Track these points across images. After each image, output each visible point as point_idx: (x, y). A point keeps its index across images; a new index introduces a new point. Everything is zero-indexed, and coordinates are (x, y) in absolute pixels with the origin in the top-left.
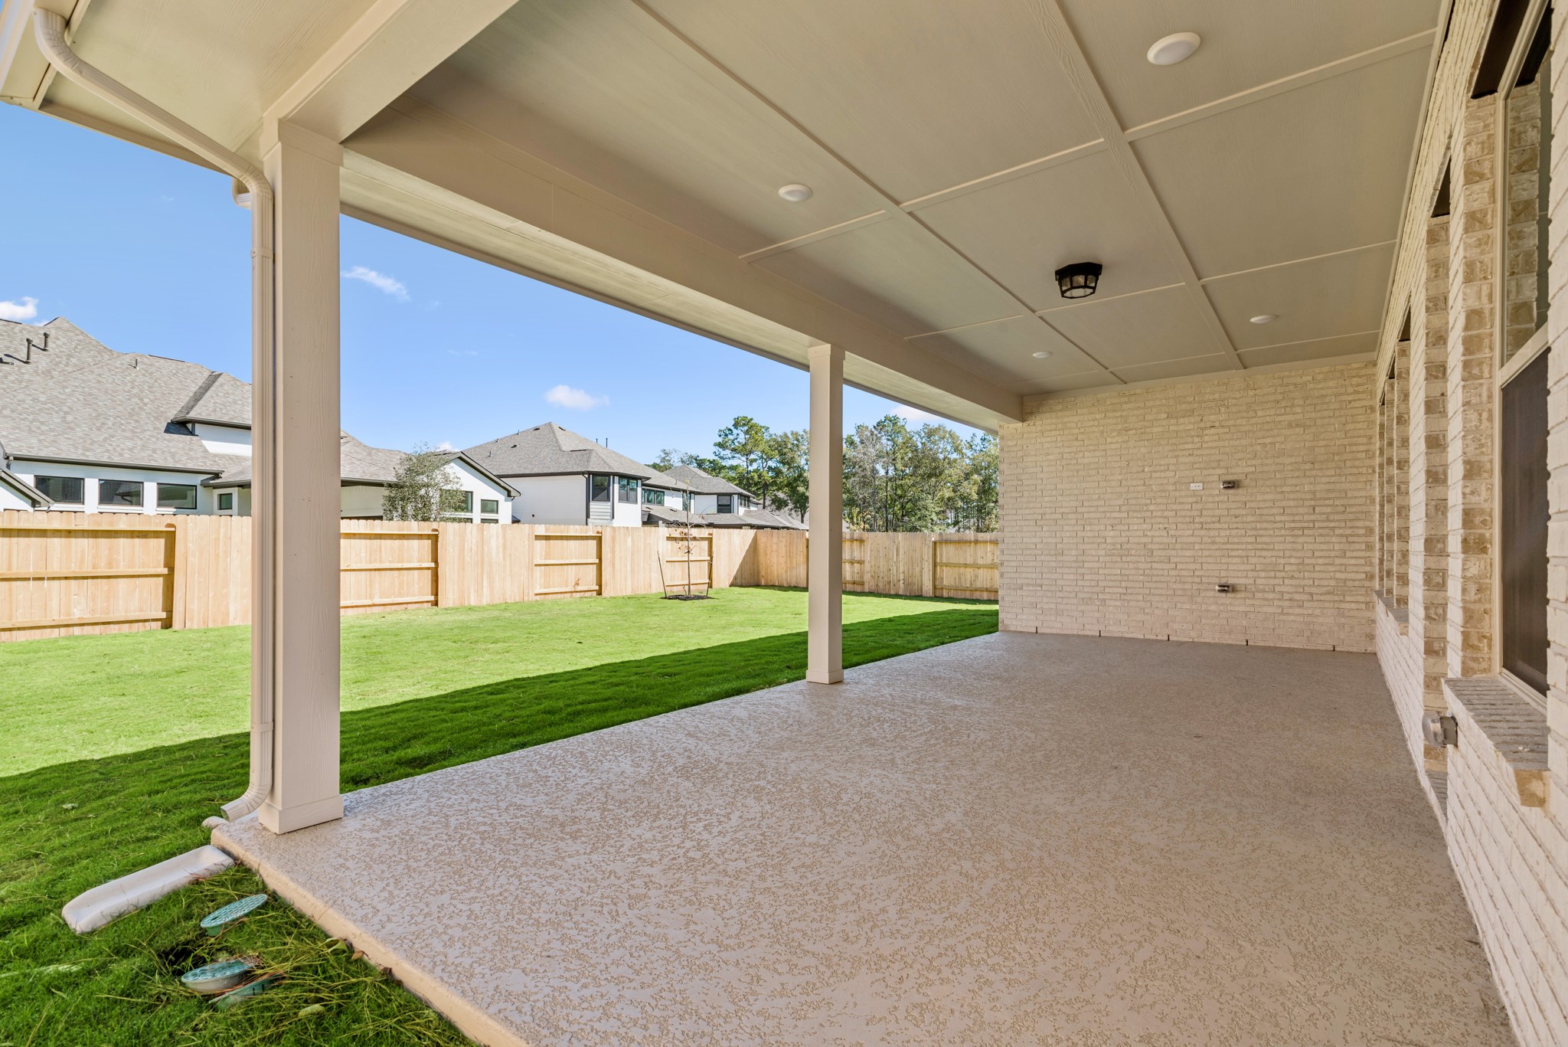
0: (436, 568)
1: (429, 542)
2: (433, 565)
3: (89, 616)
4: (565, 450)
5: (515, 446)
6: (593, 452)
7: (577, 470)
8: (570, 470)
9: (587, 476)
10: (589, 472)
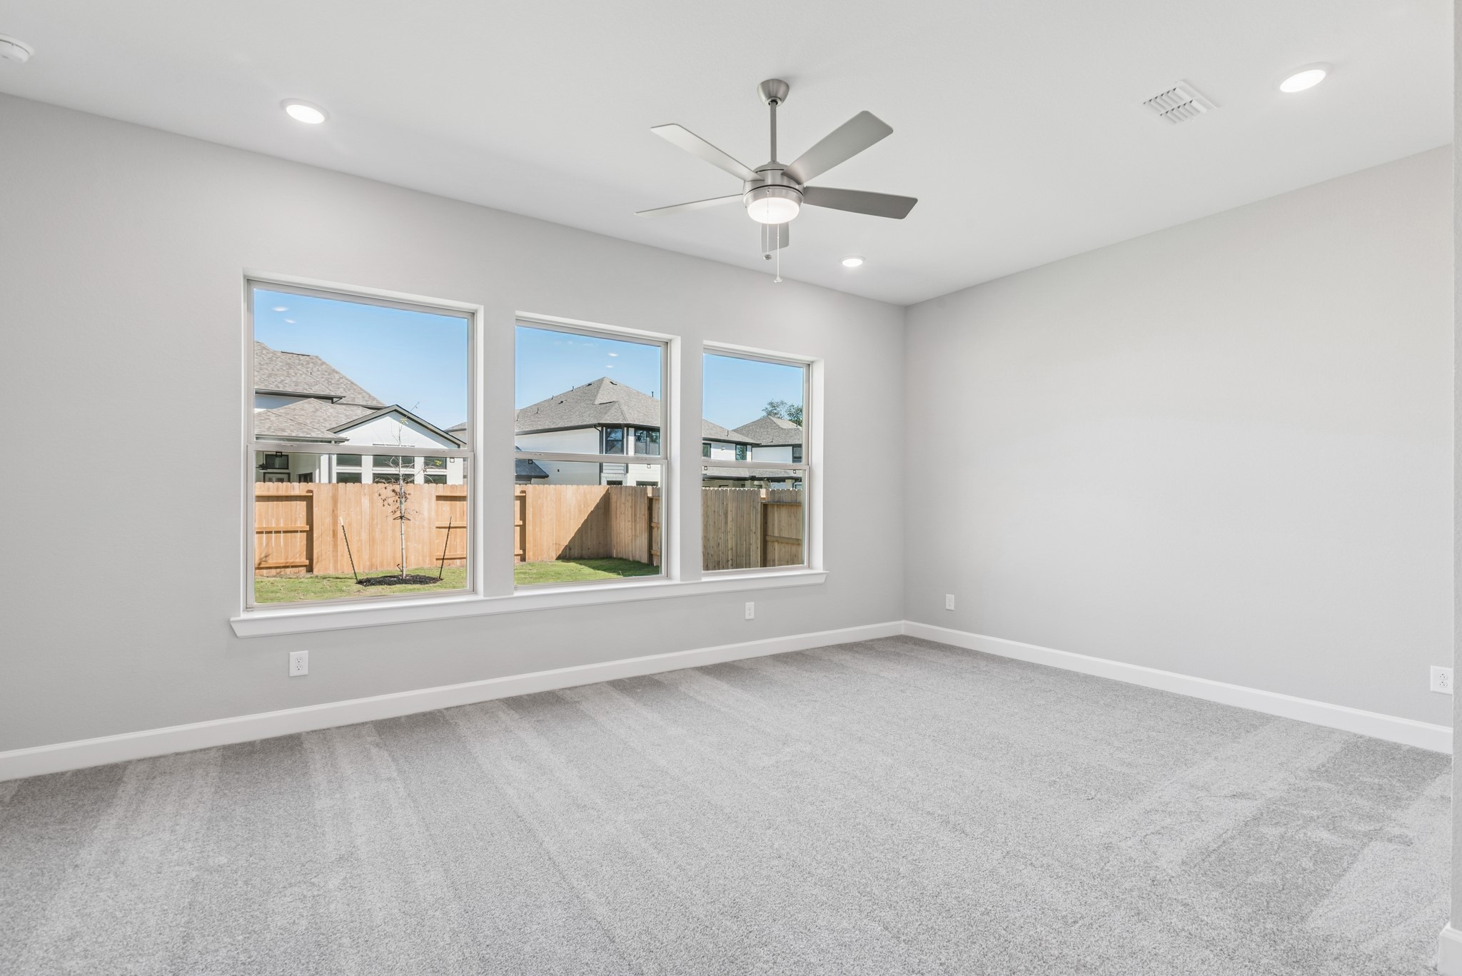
4: (597, 402)
5: (562, 402)
6: (617, 404)
7: (591, 423)
8: (585, 423)
9: (600, 428)
10: (600, 425)
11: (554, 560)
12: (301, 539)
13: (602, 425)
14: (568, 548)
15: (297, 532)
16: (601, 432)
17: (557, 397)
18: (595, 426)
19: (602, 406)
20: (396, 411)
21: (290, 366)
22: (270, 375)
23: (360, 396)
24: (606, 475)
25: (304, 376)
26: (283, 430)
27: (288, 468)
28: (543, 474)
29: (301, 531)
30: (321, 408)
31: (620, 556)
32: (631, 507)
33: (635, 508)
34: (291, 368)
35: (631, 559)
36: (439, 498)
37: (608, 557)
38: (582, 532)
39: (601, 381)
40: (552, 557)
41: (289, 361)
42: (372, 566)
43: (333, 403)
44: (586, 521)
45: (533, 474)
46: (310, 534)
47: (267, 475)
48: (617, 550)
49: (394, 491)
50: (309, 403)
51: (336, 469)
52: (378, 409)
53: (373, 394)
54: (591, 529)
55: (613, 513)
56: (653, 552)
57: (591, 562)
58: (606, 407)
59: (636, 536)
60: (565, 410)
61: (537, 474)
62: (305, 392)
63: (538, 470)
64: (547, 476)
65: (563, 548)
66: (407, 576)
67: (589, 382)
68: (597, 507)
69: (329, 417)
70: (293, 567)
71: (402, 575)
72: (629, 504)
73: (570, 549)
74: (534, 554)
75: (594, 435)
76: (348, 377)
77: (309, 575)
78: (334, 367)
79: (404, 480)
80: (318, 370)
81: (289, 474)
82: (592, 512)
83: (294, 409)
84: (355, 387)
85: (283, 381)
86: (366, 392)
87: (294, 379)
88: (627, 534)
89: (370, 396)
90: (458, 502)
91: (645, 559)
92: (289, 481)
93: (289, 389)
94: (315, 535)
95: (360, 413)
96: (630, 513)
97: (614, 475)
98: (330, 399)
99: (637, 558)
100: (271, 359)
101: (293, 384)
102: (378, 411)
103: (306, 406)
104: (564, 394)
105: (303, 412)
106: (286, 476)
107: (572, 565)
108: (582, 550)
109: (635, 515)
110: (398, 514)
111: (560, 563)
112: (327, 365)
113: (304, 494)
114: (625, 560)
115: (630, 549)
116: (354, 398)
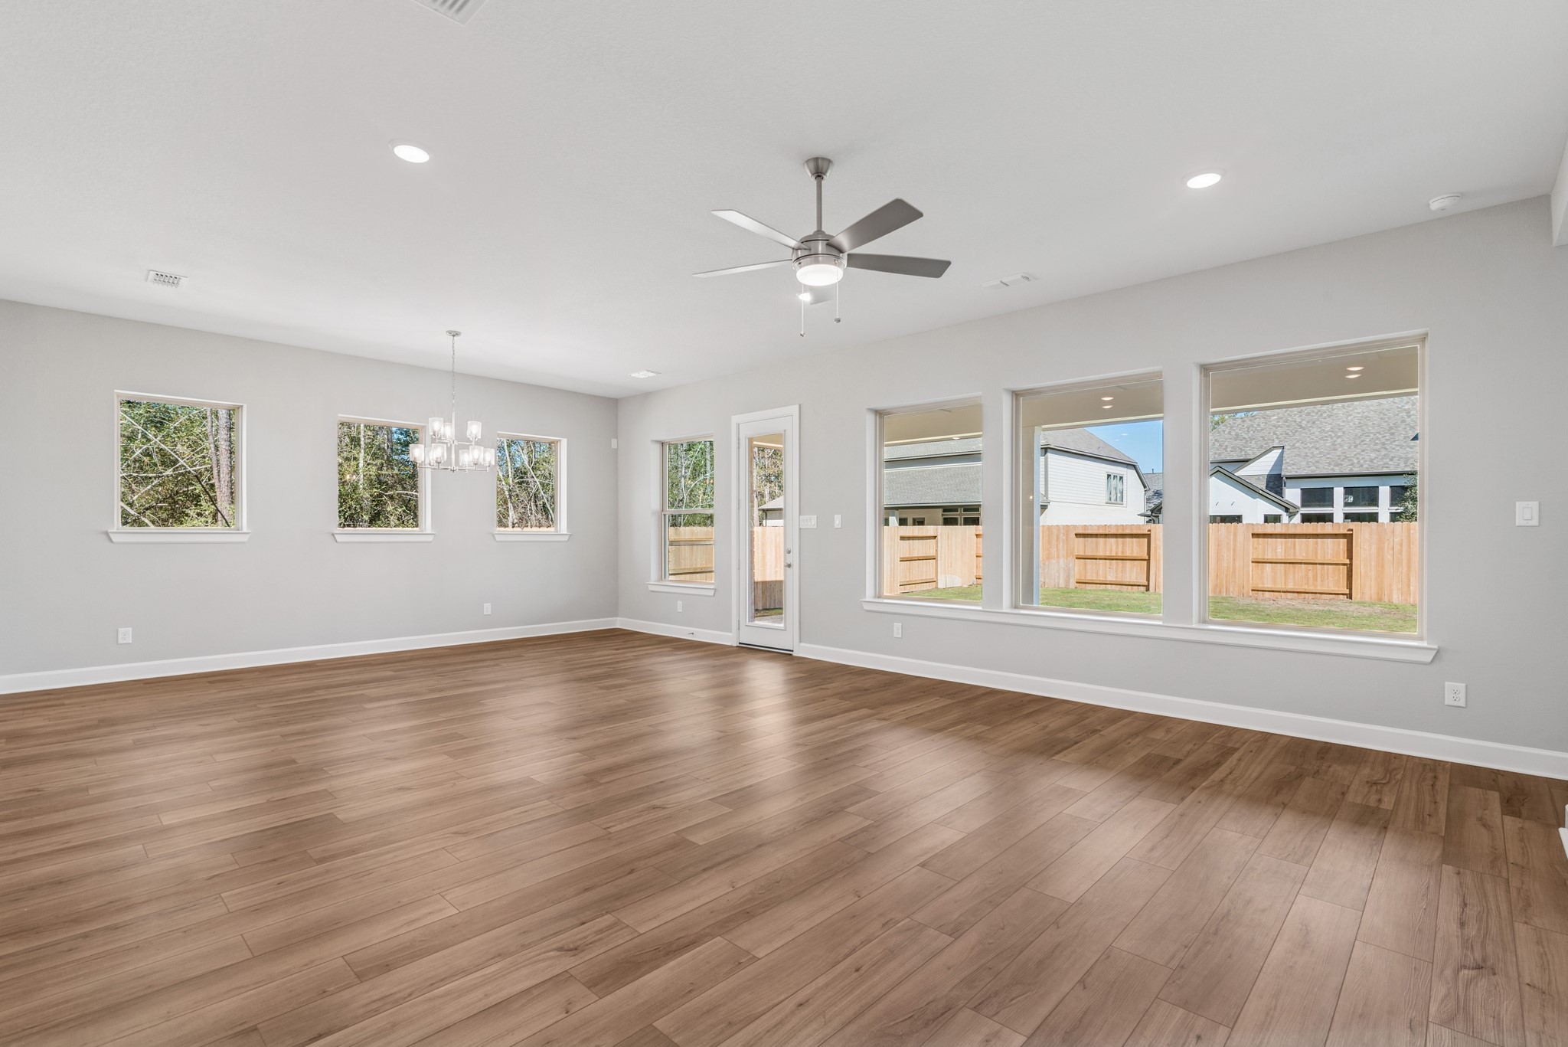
0: (1351, 564)
1: (1343, 542)
2: (1348, 561)
3: (1114, 580)
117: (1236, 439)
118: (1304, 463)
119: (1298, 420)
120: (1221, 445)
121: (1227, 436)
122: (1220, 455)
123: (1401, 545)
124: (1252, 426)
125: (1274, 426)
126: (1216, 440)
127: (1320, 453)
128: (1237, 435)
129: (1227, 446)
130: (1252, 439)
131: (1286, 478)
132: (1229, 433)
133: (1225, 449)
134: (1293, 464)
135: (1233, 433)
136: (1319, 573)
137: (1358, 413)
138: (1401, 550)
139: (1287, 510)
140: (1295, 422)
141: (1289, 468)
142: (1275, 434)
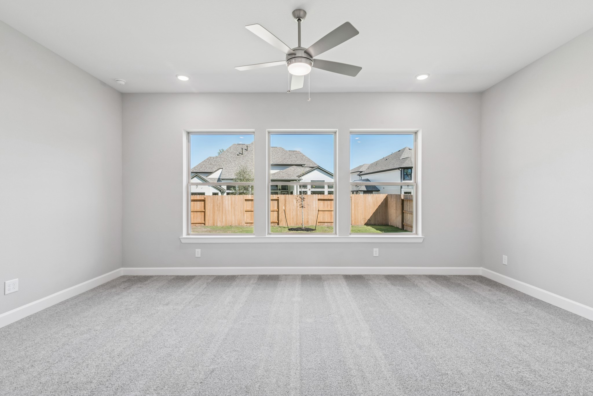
4: (401, 158)
5: (387, 159)
6: (409, 158)
7: (397, 167)
8: (394, 168)
9: (401, 169)
10: (400, 168)
11: (363, 225)
12: (276, 213)
13: (402, 168)
14: (369, 220)
15: (274, 211)
16: (401, 171)
17: (385, 157)
18: (398, 169)
19: (403, 159)
20: (318, 168)
21: (290, 155)
22: (284, 159)
23: (311, 164)
24: (404, 190)
25: (294, 158)
26: (284, 177)
27: (287, 190)
28: (378, 190)
29: (276, 211)
30: (296, 169)
31: (391, 225)
32: (395, 203)
33: (397, 204)
34: (290, 156)
35: (395, 226)
36: (319, 200)
37: (387, 225)
38: (375, 214)
39: (404, 149)
40: (362, 224)
41: (290, 154)
42: (297, 224)
43: (302, 167)
44: (377, 209)
45: (373, 190)
46: (278, 211)
47: (282, 192)
48: (390, 222)
49: (300, 197)
50: (293, 167)
51: (299, 190)
52: (313, 168)
53: (316, 163)
54: (379, 213)
55: (389, 206)
56: (404, 224)
57: (376, 227)
58: (405, 160)
59: (397, 216)
60: (388, 162)
61: (375, 190)
62: (294, 164)
63: (376, 188)
64: (379, 191)
65: (367, 220)
66: (304, 228)
67: (399, 150)
68: (382, 203)
69: (298, 172)
70: (273, 223)
71: (302, 228)
72: (395, 202)
73: (370, 221)
74: (355, 222)
75: (398, 172)
76: (308, 157)
77: (278, 226)
78: (304, 154)
79: (303, 193)
80: (299, 156)
81: (288, 192)
82: (380, 205)
83: (288, 170)
84: (310, 161)
85: (288, 160)
86: (313, 162)
87: (291, 160)
88: (394, 216)
89: (314, 163)
90: (326, 201)
91: (400, 227)
92: (288, 194)
93: (289, 163)
94: (279, 213)
95: (308, 169)
96: (395, 206)
97: (407, 189)
98: (301, 165)
99: (398, 226)
100: (285, 154)
101: (291, 161)
102: (313, 169)
103: (292, 168)
104: (388, 156)
105: (291, 171)
106: (287, 192)
107: (369, 227)
108: (375, 221)
109: (397, 207)
110: (301, 206)
111: (365, 226)
112: (302, 154)
113: (277, 198)
114: (393, 226)
115: (395, 222)
116: (310, 165)
117: (210, 165)
118: (228, 175)
119: (230, 160)
120: (205, 166)
121: (208, 163)
122: (204, 170)
123: (220, 204)
124: (216, 160)
125: (223, 161)
126: (204, 164)
127: (233, 171)
128: (211, 163)
129: (207, 167)
130: (215, 165)
131: (222, 179)
132: (208, 162)
133: (206, 168)
134: (224, 175)
135: (210, 162)
136: (195, 215)
137: (246, 159)
138: (220, 206)
139: (220, 191)
140: (229, 160)
141: (223, 176)
142: (223, 164)
